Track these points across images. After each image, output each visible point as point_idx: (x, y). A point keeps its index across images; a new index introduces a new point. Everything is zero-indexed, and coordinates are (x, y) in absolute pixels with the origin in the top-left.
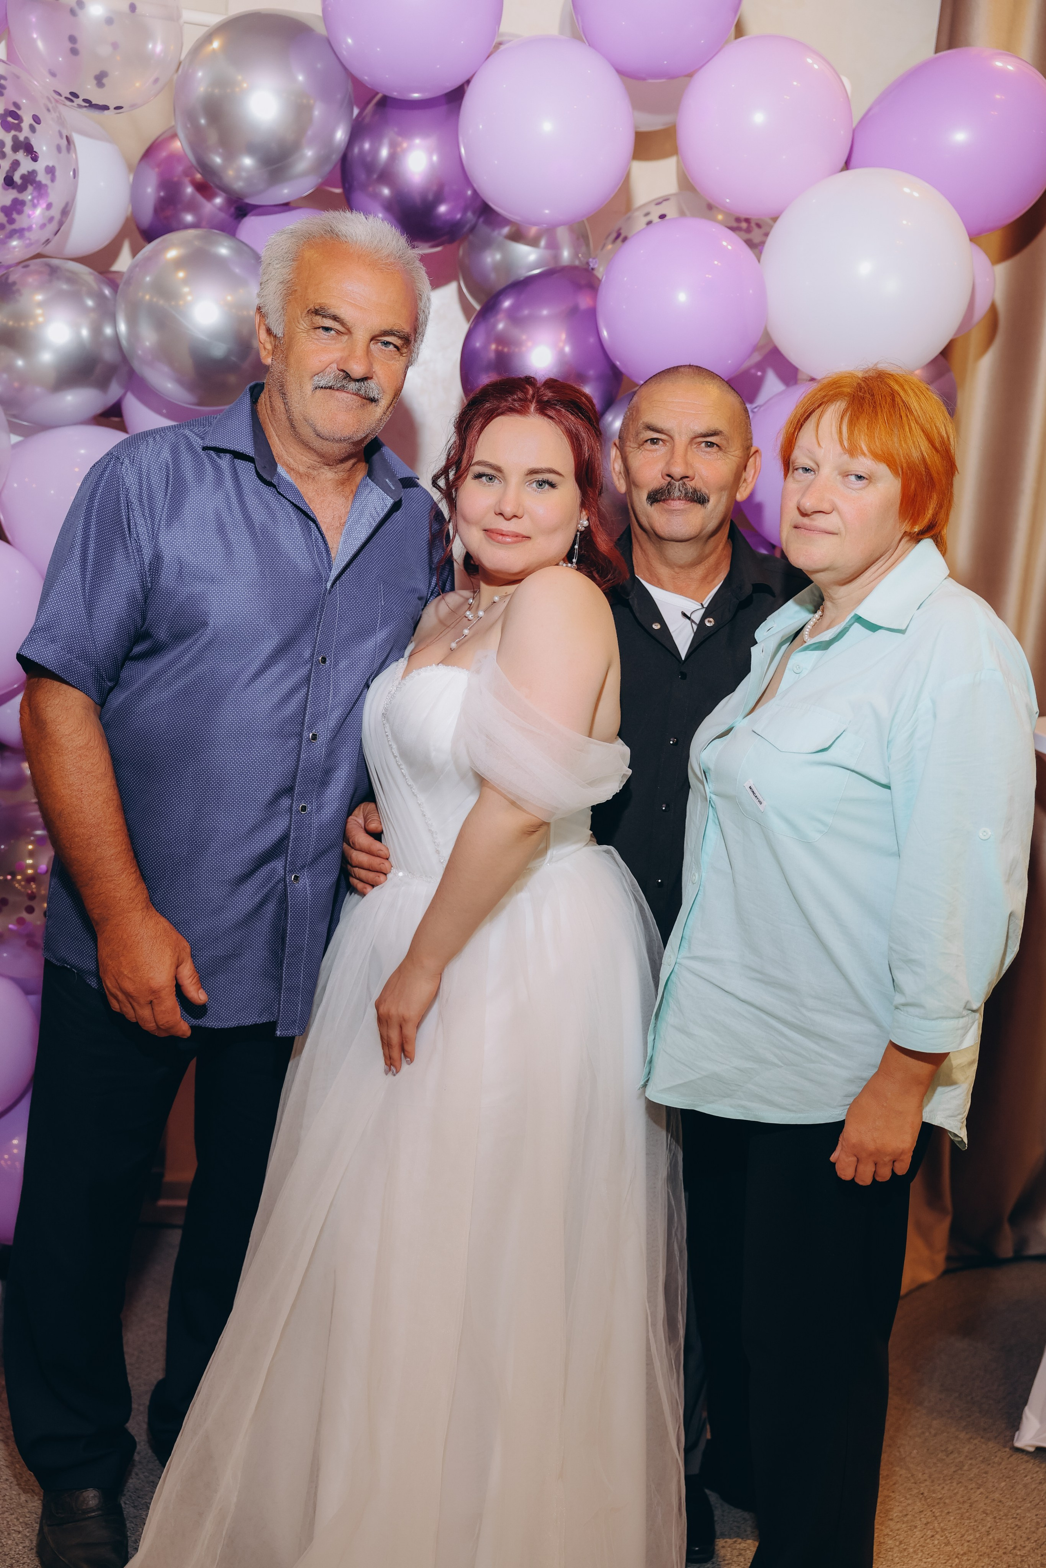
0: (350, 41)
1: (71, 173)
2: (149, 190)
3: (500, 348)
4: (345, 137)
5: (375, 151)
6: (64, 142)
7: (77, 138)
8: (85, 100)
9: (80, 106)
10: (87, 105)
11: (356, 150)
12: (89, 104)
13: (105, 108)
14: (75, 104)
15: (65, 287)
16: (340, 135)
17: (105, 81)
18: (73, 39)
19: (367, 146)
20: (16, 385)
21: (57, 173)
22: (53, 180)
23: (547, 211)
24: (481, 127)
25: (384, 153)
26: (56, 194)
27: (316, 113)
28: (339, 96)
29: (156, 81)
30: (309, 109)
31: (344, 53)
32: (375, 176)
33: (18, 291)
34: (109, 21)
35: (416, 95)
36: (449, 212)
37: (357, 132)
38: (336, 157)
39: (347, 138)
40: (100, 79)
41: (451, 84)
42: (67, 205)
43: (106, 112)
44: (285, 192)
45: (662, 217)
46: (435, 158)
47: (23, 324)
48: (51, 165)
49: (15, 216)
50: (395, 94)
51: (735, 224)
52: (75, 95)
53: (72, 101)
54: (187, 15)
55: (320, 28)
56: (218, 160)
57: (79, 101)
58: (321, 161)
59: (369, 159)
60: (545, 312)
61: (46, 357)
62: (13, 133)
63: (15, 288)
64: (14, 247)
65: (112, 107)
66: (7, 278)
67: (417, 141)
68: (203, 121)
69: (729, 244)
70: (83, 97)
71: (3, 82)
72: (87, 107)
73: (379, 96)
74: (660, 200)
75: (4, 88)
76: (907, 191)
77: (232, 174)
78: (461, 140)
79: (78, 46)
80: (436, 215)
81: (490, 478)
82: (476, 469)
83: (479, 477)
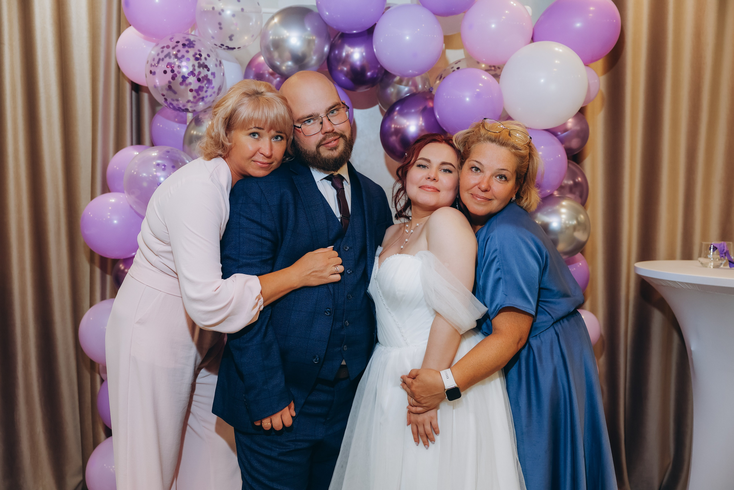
0: (327, 13)
1: (222, 74)
3: (396, 126)
4: (327, 50)
5: (340, 54)
6: (218, 63)
7: (224, 62)
8: (226, 47)
9: (224, 49)
10: (227, 48)
11: (332, 54)
12: (229, 48)
14: (222, 48)
16: (326, 49)
17: (233, 38)
18: (220, 24)
19: (337, 52)
21: (216, 75)
22: (214, 77)
23: (410, 71)
24: (380, 40)
25: (344, 54)
26: (216, 83)
27: (316, 42)
28: (324, 34)
29: (253, 36)
30: (312, 41)
31: (326, 19)
32: (341, 63)
33: (203, 121)
34: (234, 15)
35: (355, 32)
36: (372, 75)
37: (332, 48)
38: (325, 58)
39: (329, 50)
40: (231, 38)
41: (369, 26)
42: (220, 86)
43: (234, 50)
45: (458, 68)
46: (364, 54)
48: (214, 72)
49: (200, 92)
50: (347, 32)
51: (489, 68)
52: (222, 45)
53: (221, 47)
54: (264, 10)
55: (316, 10)
56: (278, 63)
57: (224, 47)
58: (320, 59)
59: (338, 57)
60: (413, 111)
62: (198, 61)
63: (201, 121)
64: (201, 105)
65: (236, 47)
66: (198, 116)
67: (357, 48)
68: (272, 49)
69: (485, 77)
70: (225, 45)
71: (194, 43)
72: (227, 49)
73: (340, 33)
74: (457, 62)
75: (194, 45)
76: (557, 49)
77: (284, 68)
78: (374, 47)
79: (222, 26)
80: (366, 76)
81: (424, 167)
82: (419, 162)
83: (419, 166)
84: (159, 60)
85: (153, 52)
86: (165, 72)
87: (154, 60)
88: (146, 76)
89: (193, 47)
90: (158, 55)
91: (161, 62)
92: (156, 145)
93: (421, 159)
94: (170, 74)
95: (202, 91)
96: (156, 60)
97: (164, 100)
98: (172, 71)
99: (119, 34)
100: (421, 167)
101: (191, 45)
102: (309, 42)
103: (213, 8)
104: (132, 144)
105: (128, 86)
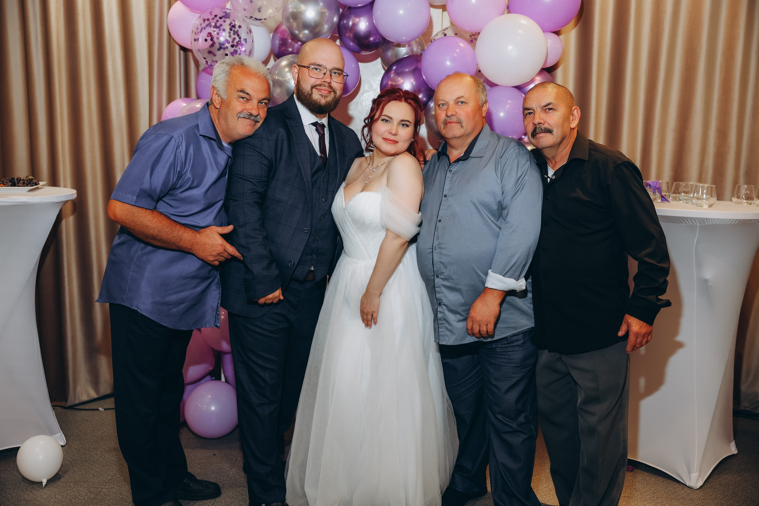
1: (251, 40)
2: (277, 42)
3: (392, 83)
5: (348, 23)
6: (249, 32)
7: (253, 29)
8: (255, 18)
9: (253, 20)
10: (255, 19)
11: (342, 23)
12: (256, 19)
13: (261, 19)
16: (335, 19)
17: (261, 10)
19: (345, 21)
21: (248, 40)
22: (246, 42)
23: (404, 38)
24: (379, 13)
25: (351, 23)
26: (248, 47)
27: (327, 14)
28: (334, 8)
29: (277, 9)
32: (348, 31)
35: (359, 5)
36: (374, 40)
37: (342, 17)
38: (335, 26)
39: (338, 20)
40: (259, 10)
42: (251, 49)
43: (261, 21)
45: (444, 35)
46: (367, 24)
48: (245, 38)
50: (353, 6)
52: (252, 17)
53: (251, 19)
56: (297, 32)
57: (253, 19)
58: (330, 28)
59: (346, 26)
60: (406, 71)
62: (233, 29)
65: (263, 19)
67: (362, 18)
68: (291, 20)
69: (462, 44)
70: (254, 17)
71: (229, 14)
73: (348, 7)
74: (445, 29)
75: (230, 16)
76: (522, 21)
77: (301, 36)
78: (374, 17)
80: (370, 41)
81: (387, 121)
82: (383, 117)
83: (383, 120)
84: (202, 28)
85: (197, 22)
86: (206, 40)
87: (197, 29)
88: (191, 43)
89: (229, 18)
90: (201, 24)
91: (203, 30)
92: (200, 99)
93: (384, 115)
94: (210, 42)
95: (236, 53)
96: (200, 29)
97: (205, 62)
98: (212, 39)
99: (170, 6)
100: (385, 121)
101: (227, 16)
102: (322, 14)
104: (181, 97)
105: (177, 48)
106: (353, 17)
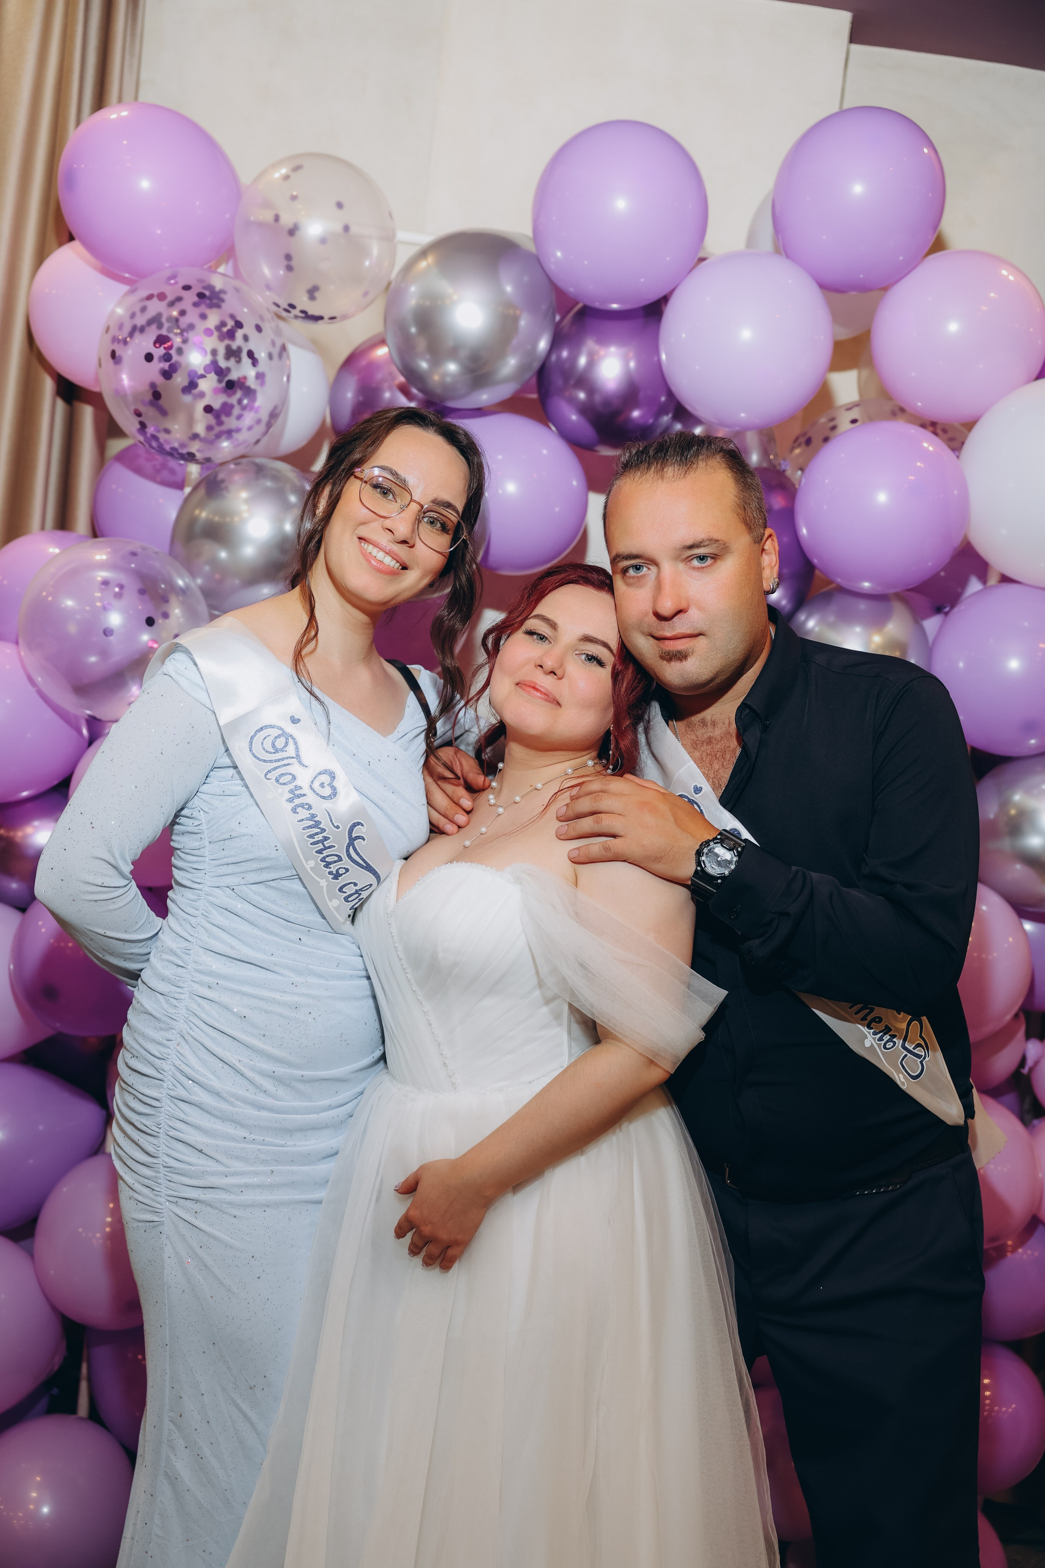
0: (559, 254)
1: (285, 379)
2: (349, 395)
4: (545, 346)
5: (573, 359)
6: (275, 352)
7: (291, 348)
8: (302, 312)
9: (296, 317)
10: (303, 315)
11: (554, 358)
12: (307, 316)
13: (320, 318)
14: (291, 315)
15: (269, 484)
16: (543, 343)
17: (317, 294)
18: (288, 257)
19: (565, 354)
20: (217, 576)
21: (270, 378)
22: (263, 384)
24: (683, 334)
25: (582, 361)
26: (263, 401)
27: (523, 323)
28: (544, 307)
29: (367, 293)
30: (515, 319)
31: (552, 267)
32: (572, 382)
33: (226, 488)
34: (323, 241)
35: (615, 306)
36: (641, 417)
37: (556, 342)
38: (536, 365)
39: (548, 347)
40: (312, 293)
41: (653, 295)
42: (275, 408)
43: (320, 322)
44: (484, 398)
45: (857, 422)
46: (632, 364)
47: (228, 519)
48: (262, 371)
49: (224, 418)
50: (597, 305)
52: (293, 307)
53: (289, 312)
54: (401, 235)
55: (530, 247)
56: (424, 365)
57: (296, 312)
58: (522, 369)
59: (567, 366)
61: (249, 551)
62: (227, 342)
63: (223, 485)
64: (224, 448)
65: (326, 317)
66: (216, 476)
67: (613, 349)
68: (413, 330)
70: (299, 308)
71: (222, 296)
72: (302, 318)
73: (580, 306)
74: (850, 406)
75: (223, 300)
77: (436, 378)
78: (662, 347)
79: (294, 263)
80: (629, 420)
81: (541, 637)
82: (532, 623)
83: (531, 633)
84: (134, 329)
85: (119, 311)
86: (149, 357)
87: (121, 327)
88: (100, 365)
89: (218, 306)
90: (133, 316)
91: (137, 334)
92: (103, 536)
93: (537, 617)
94: (157, 365)
95: (228, 414)
96: (127, 328)
97: (138, 426)
98: (167, 357)
99: (41, 257)
100: (535, 636)
101: (215, 301)
102: (507, 322)
103: (277, 218)
104: (43, 528)
105: (48, 385)
106: (590, 344)
